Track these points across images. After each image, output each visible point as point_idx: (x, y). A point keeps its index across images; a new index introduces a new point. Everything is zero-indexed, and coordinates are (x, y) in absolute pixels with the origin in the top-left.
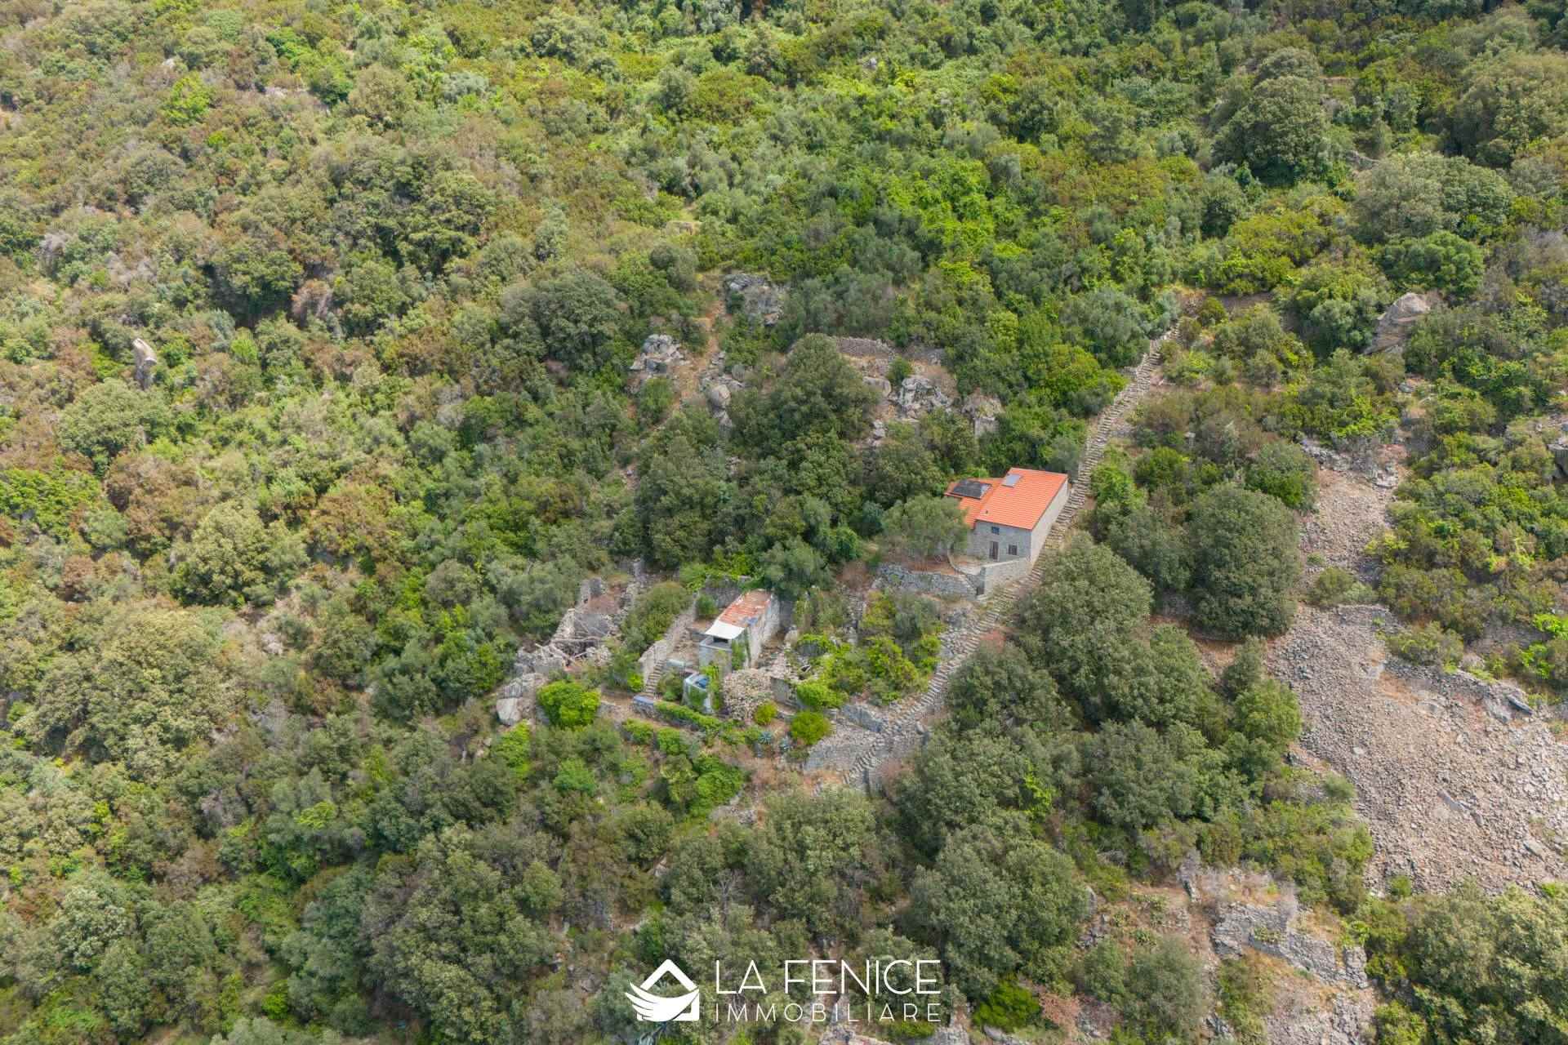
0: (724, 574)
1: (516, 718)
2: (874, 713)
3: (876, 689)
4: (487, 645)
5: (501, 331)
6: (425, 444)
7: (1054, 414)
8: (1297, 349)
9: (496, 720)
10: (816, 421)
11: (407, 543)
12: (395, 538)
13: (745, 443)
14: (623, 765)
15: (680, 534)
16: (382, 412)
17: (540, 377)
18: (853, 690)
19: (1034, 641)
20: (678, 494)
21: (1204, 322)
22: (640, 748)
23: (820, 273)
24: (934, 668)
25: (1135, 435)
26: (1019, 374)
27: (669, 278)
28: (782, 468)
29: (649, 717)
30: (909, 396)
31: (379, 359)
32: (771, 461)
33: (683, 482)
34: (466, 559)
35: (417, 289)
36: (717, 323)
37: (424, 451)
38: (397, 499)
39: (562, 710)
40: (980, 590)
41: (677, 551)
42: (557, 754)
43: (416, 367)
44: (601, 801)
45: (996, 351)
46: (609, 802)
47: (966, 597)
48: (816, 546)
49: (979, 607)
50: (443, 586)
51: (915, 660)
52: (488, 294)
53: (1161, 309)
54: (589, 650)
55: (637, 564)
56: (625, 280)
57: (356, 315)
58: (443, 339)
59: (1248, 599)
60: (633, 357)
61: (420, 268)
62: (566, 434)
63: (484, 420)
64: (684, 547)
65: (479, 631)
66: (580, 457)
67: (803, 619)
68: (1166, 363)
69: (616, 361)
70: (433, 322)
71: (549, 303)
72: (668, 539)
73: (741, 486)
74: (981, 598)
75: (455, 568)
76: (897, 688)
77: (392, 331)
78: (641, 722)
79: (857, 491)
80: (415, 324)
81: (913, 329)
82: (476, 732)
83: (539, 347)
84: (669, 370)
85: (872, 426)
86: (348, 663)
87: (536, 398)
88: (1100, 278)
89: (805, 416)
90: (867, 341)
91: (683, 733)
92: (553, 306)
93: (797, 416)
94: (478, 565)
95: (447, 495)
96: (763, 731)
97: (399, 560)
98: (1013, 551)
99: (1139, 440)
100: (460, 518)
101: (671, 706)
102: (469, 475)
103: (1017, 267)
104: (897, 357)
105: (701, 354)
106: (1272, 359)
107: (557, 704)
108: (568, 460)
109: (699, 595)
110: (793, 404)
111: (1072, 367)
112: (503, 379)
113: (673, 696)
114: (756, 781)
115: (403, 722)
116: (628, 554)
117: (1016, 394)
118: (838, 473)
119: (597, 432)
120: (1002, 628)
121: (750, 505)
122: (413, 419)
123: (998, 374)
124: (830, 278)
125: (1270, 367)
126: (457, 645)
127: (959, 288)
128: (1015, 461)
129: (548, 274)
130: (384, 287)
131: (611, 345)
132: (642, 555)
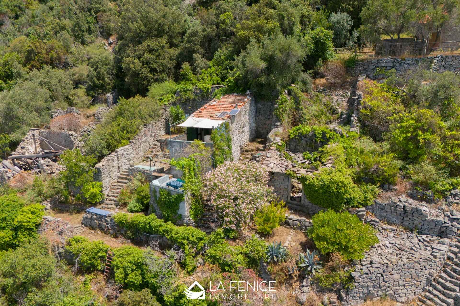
2: (427, 209)
15: (149, 57)
18: (383, 181)
22: (88, 277)
29: (105, 231)
41: (145, 71)
55: (110, 96)
64: (153, 71)
72: (136, 61)
91: (149, 253)
96: (267, 243)
101: (135, 218)
113: (139, 207)
132: (116, 90)
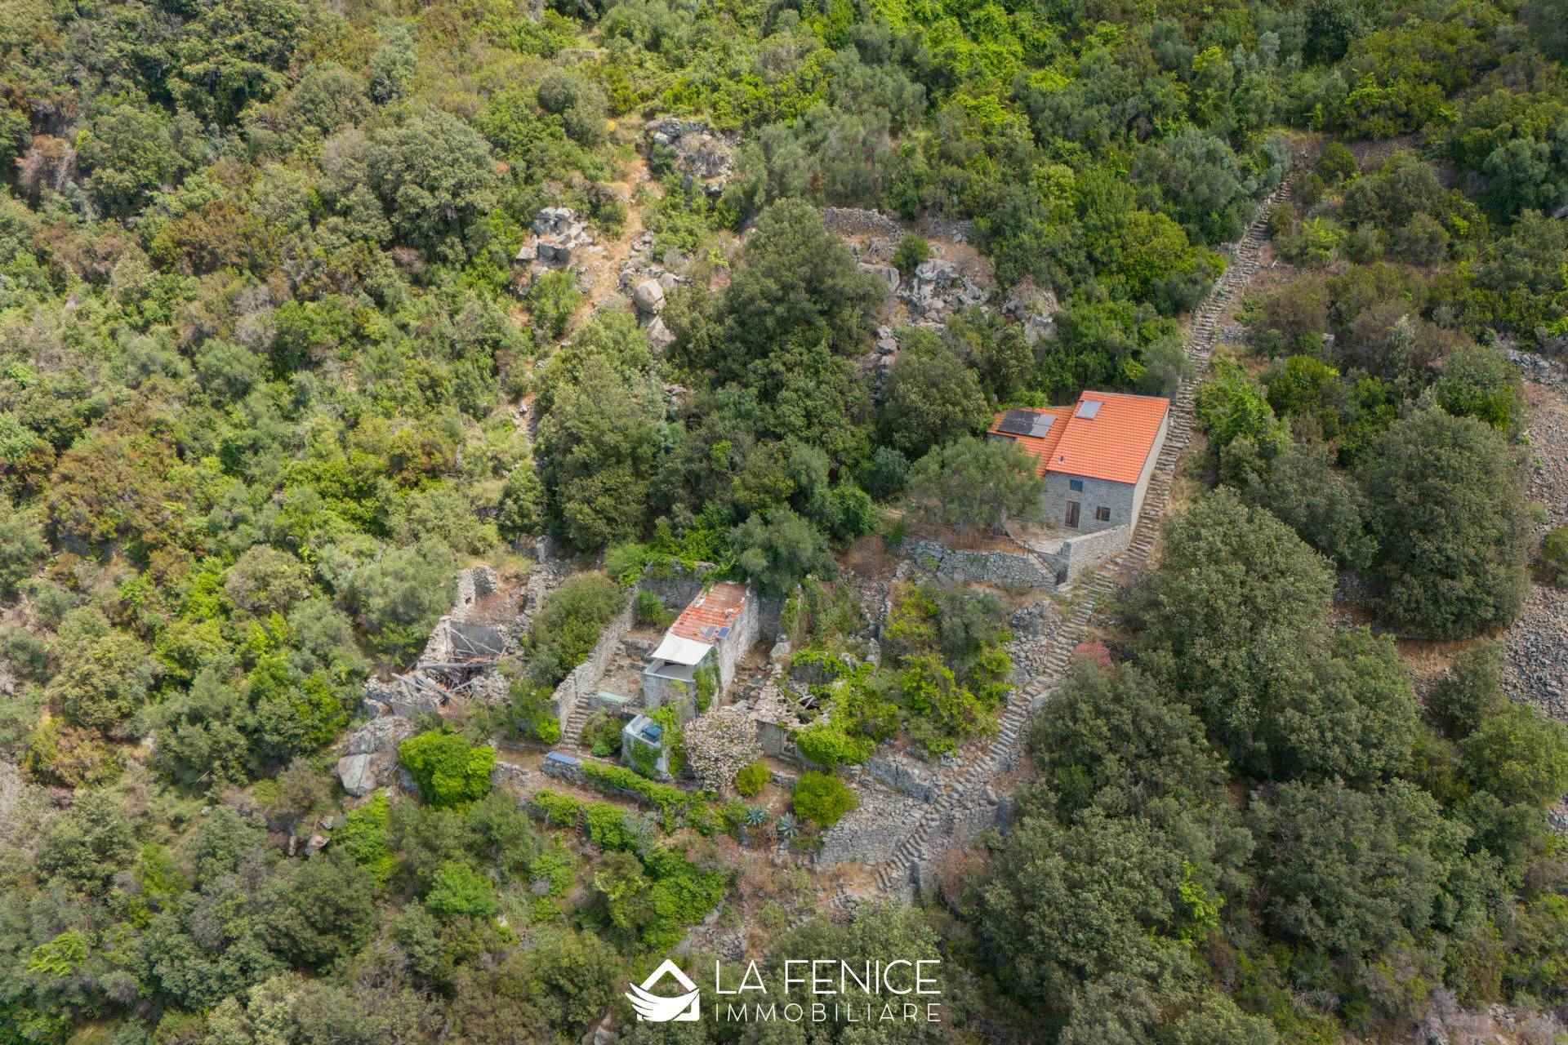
0: (671, 559)
1: (368, 784)
2: (917, 771)
3: (918, 735)
4: (320, 673)
5: (325, 206)
6: (218, 373)
7: (1135, 311)
8: (1468, 214)
9: (339, 789)
10: (798, 329)
11: (199, 521)
12: (178, 515)
13: (691, 364)
14: (535, 865)
15: (604, 501)
16: (153, 328)
17: (386, 273)
18: (882, 736)
19: (1165, 658)
20: (597, 442)
21: (1329, 176)
22: (560, 834)
23: (782, 116)
24: (1003, 699)
25: (1249, 339)
26: (1082, 254)
27: (566, 125)
28: (750, 399)
29: (571, 783)
30: (927, 290)
31: (146, 249)
32: (733, 389)
33: (605, 425)
34: (285, 542)
35: (199, 147)
36: (639, 190)
37: (217, 383)
38: (181, 454)
39: (437, 778)
40: (1061, 577)
41: (601, 525)
42: (433, 849)
43: (203, 262)
44: (503, 923)
45: (1049, 220)
46: (516, 922)
47: (1042, 587)
48: (810, 515)
49: (1061, 601)
50: (251, 584)
51: (975, 688)
52: (303, 152)
53: (1268, 160)
54: (476, 681)
55: (540, 546)
56: (503, 129)
57: (109, 186)
58: (239, 219)
59: (1468, 581)
60: (519, 241)
61: (204, 118)
62: (427, 355)
63: (305, 336)
64: (610, 521)
65: (307, 654)
66: (449, 387)
67: (796, 625)
68: (1280, 237)
69: (495, 247)
70: (223, 195)
71: (390, 163)
72: (586, 509)
73: (689, 427)
74: (1064, 588)
75: (269, 559)
76: (951, 732)
77: (165, 209)
78: (562, 795)
79: (861, 432)
80: (196, 196)
81: (927, 191)
82: (309, 809)
83: (382, 228)
84: (573, 261)
85: (876, 335)
86: (110, 706)
87: (380, 302)
88: (1176, 119)
89: (781, 322)
90: (858, 211)
91: (626, 813)
92: (395, 167)
93: (770, 322)
94: (305, 551)
95: (255, 447)
96: (750, 806)
97: (185, 546)
98: (1103, 515)
99: (1259, 346)
100: (277, 479)
101: (605, 767)
102: (287, 418)
103: (1066, 102)
104: (904, 235)
105: (617, 236)
106: (1435, 226)
107: (429, 769)
108: (432, 389)
109: (637, 591)
110: (765, 305)
111: (1157, 242)
112: (332, 276)
113: (607, 750)
114: (745, 889)
115: (197, 790)
116: (528, 530)
117: (1077, 283)
118: (835, 406)
119: (471, 352)
120: (1099, 633)
121: (708, 457)
122: (200, 336)
123: (1053, 254)
124: (798, 123)
125: (1433, 239)
126: (273, 677)
127: (986, 132)
128: (1086, 380)
129: (390, 121)
130: (149, 144)
131: (488, 224)
132: (548, 531)
